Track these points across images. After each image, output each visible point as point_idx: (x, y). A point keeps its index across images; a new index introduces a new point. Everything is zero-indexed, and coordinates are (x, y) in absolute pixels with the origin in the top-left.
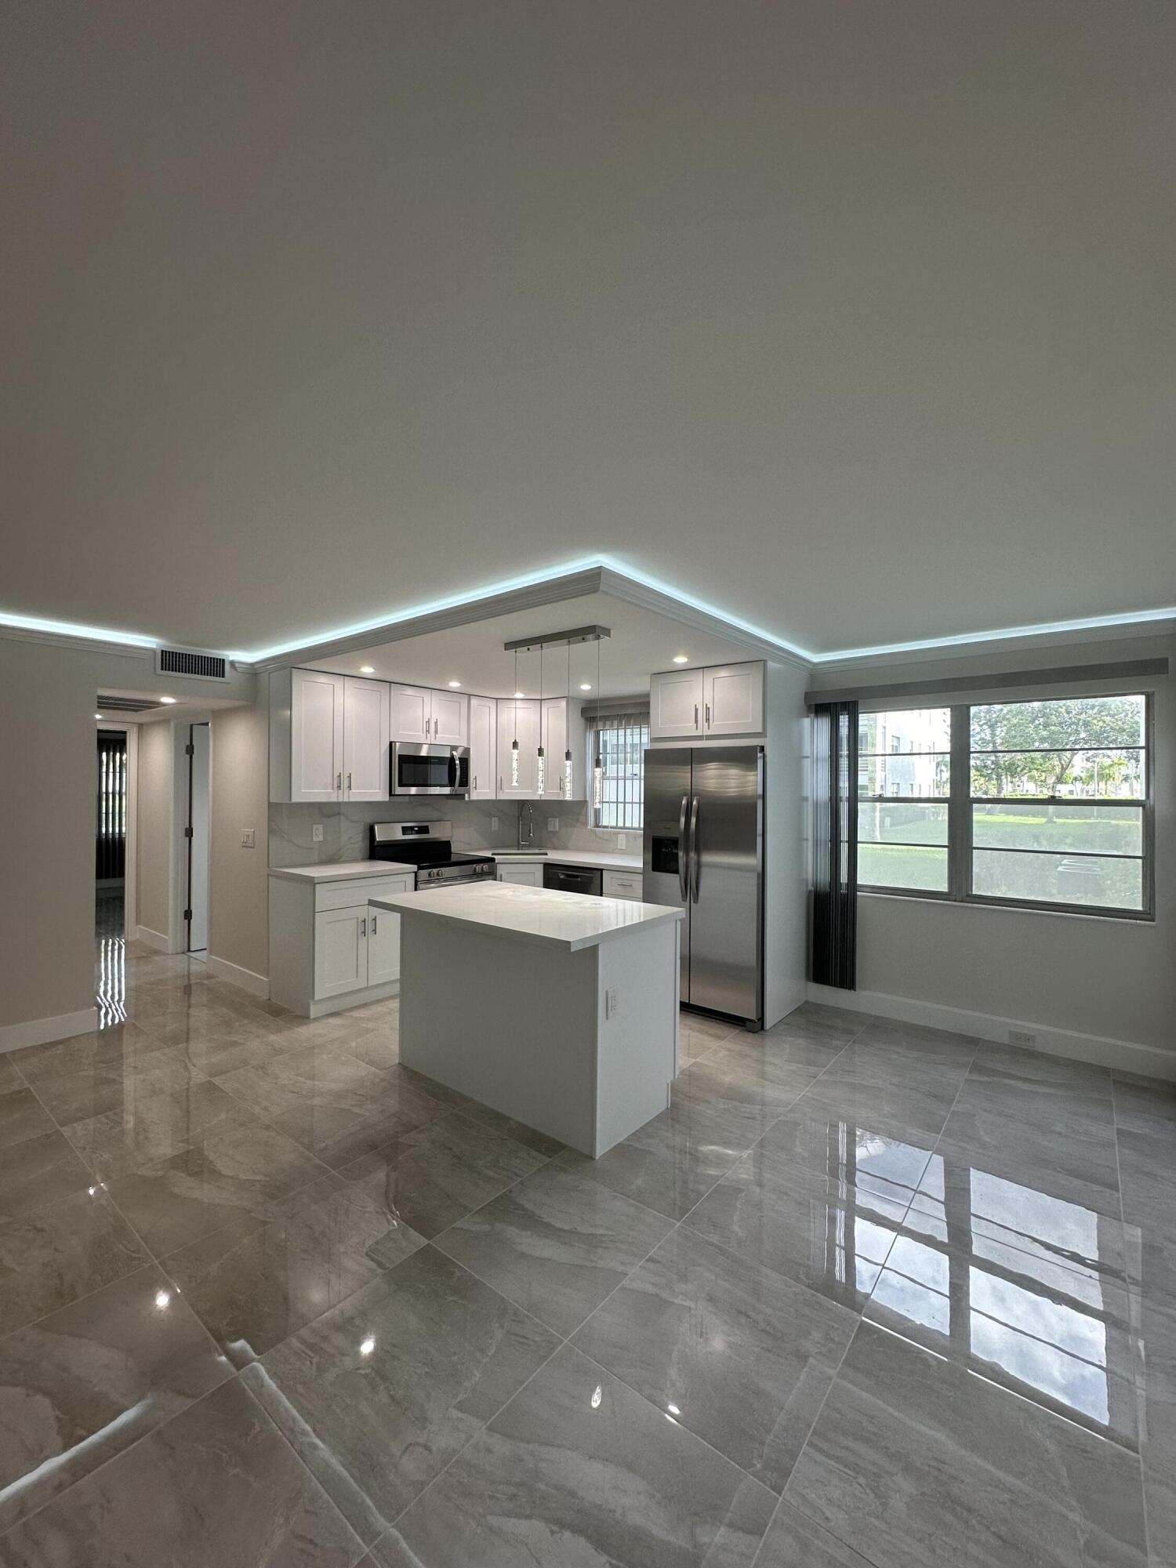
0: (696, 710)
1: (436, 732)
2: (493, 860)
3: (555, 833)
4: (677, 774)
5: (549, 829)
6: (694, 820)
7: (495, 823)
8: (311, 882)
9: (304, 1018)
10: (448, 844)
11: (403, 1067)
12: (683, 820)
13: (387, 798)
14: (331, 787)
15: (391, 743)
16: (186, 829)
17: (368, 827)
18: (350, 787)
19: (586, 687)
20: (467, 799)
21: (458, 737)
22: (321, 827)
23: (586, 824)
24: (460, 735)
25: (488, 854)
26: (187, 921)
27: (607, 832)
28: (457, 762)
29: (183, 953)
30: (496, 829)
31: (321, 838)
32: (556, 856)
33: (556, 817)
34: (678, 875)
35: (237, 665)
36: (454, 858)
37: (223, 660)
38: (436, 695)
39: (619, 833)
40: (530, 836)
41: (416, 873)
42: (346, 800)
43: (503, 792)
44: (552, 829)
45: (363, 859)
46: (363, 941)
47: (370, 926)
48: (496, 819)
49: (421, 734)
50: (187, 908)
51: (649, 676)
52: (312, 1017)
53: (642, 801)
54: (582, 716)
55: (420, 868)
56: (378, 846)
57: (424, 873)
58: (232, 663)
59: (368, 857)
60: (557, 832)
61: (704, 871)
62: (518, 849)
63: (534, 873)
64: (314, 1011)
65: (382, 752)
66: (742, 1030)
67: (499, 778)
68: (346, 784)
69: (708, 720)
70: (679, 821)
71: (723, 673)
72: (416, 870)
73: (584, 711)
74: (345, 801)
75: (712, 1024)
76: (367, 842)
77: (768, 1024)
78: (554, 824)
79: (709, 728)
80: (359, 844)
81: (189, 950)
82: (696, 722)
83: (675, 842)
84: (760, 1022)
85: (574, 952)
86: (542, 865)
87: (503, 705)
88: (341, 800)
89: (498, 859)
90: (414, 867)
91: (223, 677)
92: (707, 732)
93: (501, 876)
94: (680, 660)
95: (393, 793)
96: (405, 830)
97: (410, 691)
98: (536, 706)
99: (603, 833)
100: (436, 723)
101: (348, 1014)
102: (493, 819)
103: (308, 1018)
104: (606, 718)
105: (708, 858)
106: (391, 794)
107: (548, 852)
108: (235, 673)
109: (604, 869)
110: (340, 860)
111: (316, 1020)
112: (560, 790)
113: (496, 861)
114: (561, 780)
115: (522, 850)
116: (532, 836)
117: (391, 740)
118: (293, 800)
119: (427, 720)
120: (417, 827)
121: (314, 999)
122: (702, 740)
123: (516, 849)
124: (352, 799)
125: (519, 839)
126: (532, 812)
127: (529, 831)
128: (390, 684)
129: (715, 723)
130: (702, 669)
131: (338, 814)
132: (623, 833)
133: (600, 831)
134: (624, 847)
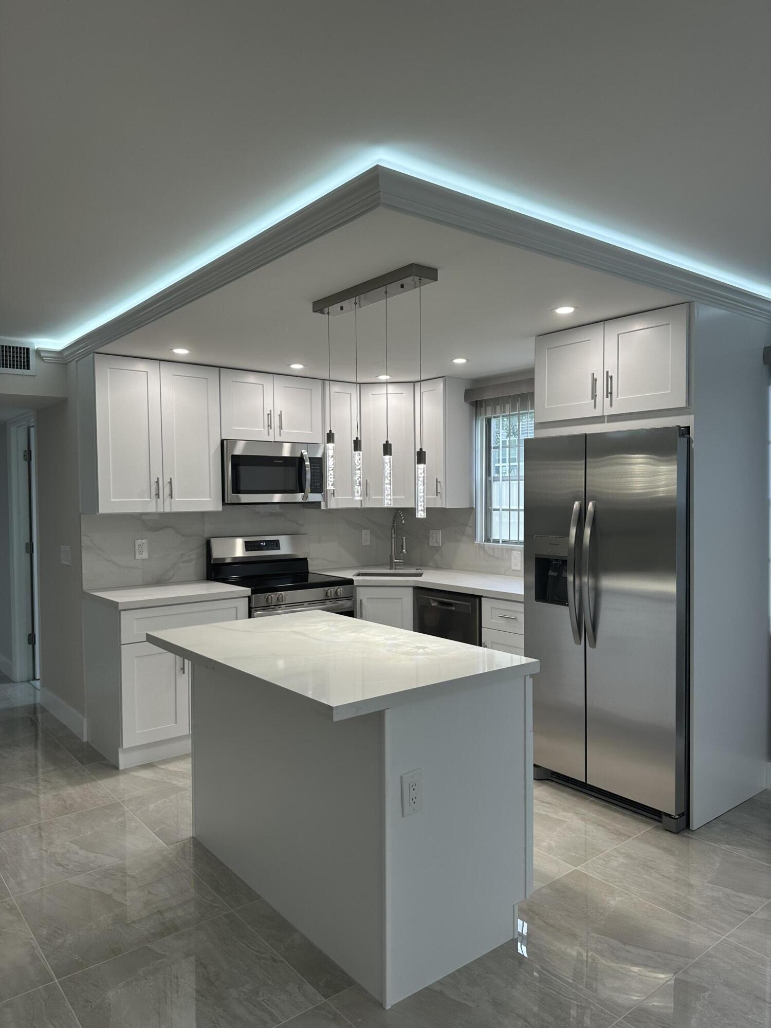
0: (594, 381)
1: (281, 427)
2: (350, 582)
3: (437, 549)
4: (567, 471)
5: (431, 544)
6: (588, 531)
7: (366, 537)
8: (116, 607)
9: (111, 768)
10: (306, 562)
11: (196, 842)
12: (573, 531)
13: (219, 507)
14: (147, 495)
15: (222, 441)
16: (27, 544)
17: (205, 542)
18: (171, 495)
19: (460, 361)
20: (323, 507)
21: (309, 432)
22: (144, 542)
23: (474, 537)
24: (311, 431)
26: (31, 645)
27: (498, 547)
28: (308, 463)
29: (28, 681)
30: (368, 543)
31: (145, 555)
32: (432, 578)
33: (439, 530)
34: (567, 607)
35: (42, 354)
36: (311, 579)
37: (28, 349)
38: (279, 383)
39: (512, 550)
40: (402, 552)
41: (249, 598)
42: (167, 510)
43: (369, 498)
44: (436, 545)
45: (199, 580)
46: (182, 677)
48: (368, 531)
49: (261, 430)
50: (30, 632)
51: (534, 339)
52: (121, 768)
53: (522, 507)
54: (465, 400)
55: (253, 593)
56: (214, 565)
57: (263, 598)
58: (38, 352)
59: (205, 578)
60: (440, 547)
61: (605, 602)
62: (391, 569)
63: (402, 599)
64: (124, 760)
65: (212, 452)
66: (657, 827)
67: (364, 482)
68: (167, 491)
69: (610, 394)
70: (567, 534)
71: (637, 325)
72: (249, 594)
73: (468, 394)
75: (615, 814)
76: (203, 560)
77: (696, 822)
78: (437, 538)
79: (611, 405)
80: (195, 563)
82: (594, 396)
83: (562, 563)
84: (684, 818)
85: (335, 722)
86: (410, 590)
87: (367, 392)
88: (163, 510)
89: (357, 580)
90: (247, 591)
91: (28, 369)
92: (608, 411)
93: (361, 600)
94: (565, 311)
95: (226, 502)
96: (249, 546)
97: (252, 378)
98: (406, 391)
99: (493, 548)
100: (280, 416)
101: (163, 767)
102: (364, 531)
103: (117, 768)
104: (496, 401)
105: (609, 583)
106: (224, 503)
107: (424, 573)
108: (42, 363)
109: (482, 596)
110: (169, 581)
111: (126, 771)
112: (437, 495)
113: (355, 584)
114: (438, 483)
115: (396, 569)
116: (405, 552)
117: (223, 438)
118: (101, 511)
119: (269, 413)
120: (263, 541)
121: (122, 747)
122: (604, 422)
123: (389, 567)
124: (175, 509)
125: (391, 556)
126: (403, 522)
127: (402, 546)
128: (222, 369)
129: (619, 398)
130: (603, 322)
131: (166, 527)
132: (517, 550)
133: (489, 547)
134: (519, 568)
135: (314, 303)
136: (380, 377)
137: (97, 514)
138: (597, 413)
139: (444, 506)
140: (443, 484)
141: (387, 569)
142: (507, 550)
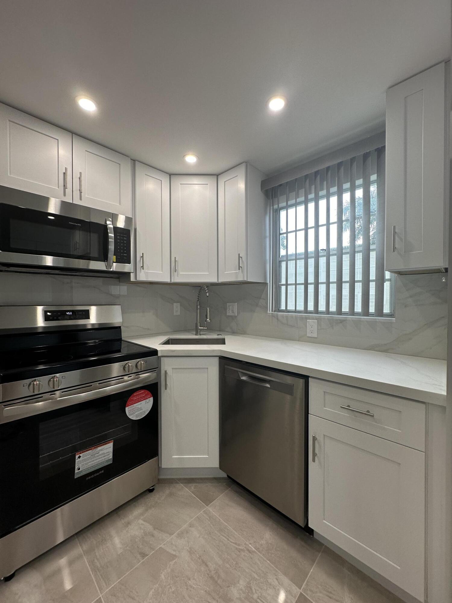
1: (81, 191)
3: (233, 318)
5: (228, 314)
7: (177, 308)
20: (132, 279)
21: (115, 206)
23: (266, 308)
24: (120, 204)
27: (292, 317)
28: (112, 233)
33: (236, 303)
39: (307, 318)
40: (206, 321)
43: (178, 274)
44: (232, 314)
48: (179, 304)
49: (56, 187)
54: (262, 189)
60: (236, 317)
62: (196, 335)
67: (173, 259)
73: (263, 184)
78: (233, 309)
86: (216, 360)
87: (178, 182)
89: (162, 351)
93: (166, 372)
98: (211, 182)
100: (80, 179)
102: (175, 304)
109: (309, 376)
112: (239, 269)
113: (159, 354)
114: (240, 258)
115: (200, 335)
116: (209, 321)
119: (65, 172)
120: (68, 311)
123: (195, 333)
125: (196, 324)
126: (208, 295)
127: (206, 315)
132: (313, 319)
133: (283, 316)
134: (315, 335)
139: (246, 280)
140: (244, 259)
141: (193, 334)
142: (302, 318)
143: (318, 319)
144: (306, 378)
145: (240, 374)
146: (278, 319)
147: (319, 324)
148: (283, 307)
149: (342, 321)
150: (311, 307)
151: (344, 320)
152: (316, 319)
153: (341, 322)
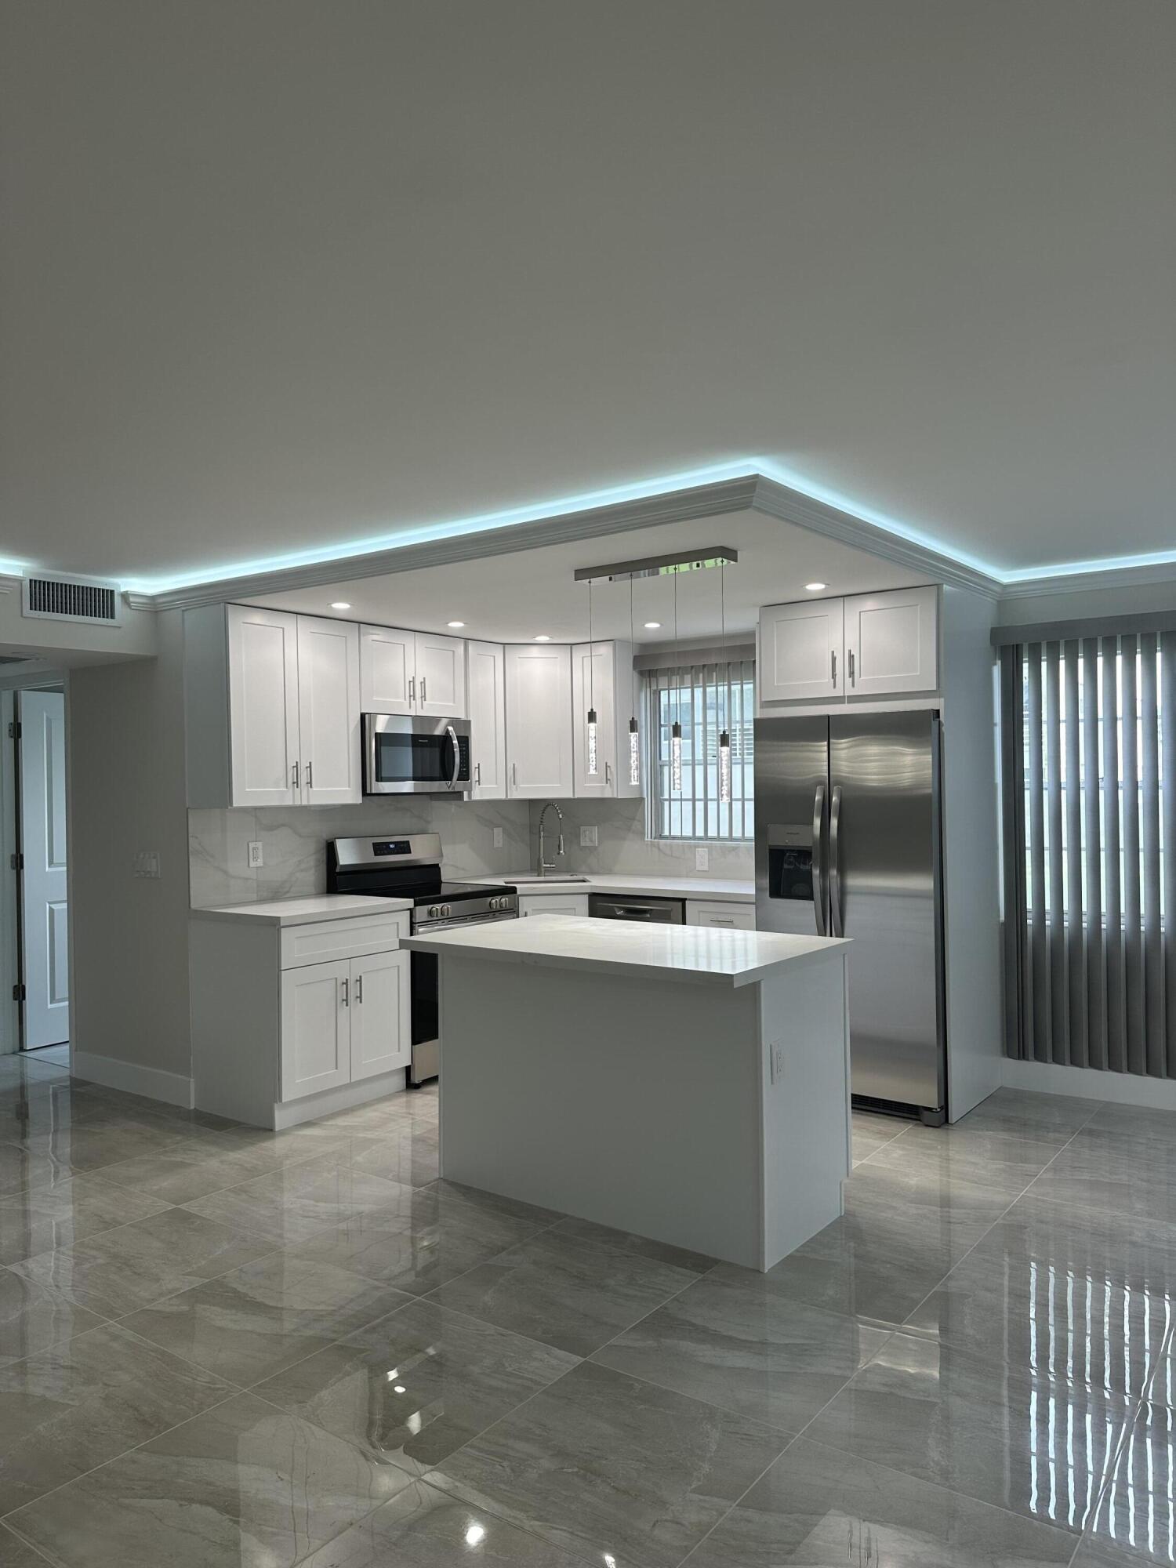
0: (834, 659)
1: (424, 697)
2: (511, 890)
3: (592, 850)
4: (808, 754)
5: (583, 844)
6: (834, 822)
7: (498, 836)
8: (274, 923)
9: (267, 1130)
10: (436, 868)
11: (448, 1180)
12: (817, 822)
13: (358, 799)
14: (283, 783)
15: (363, 716)
16: (12, 856)
17: (324, 845)
18: (310, 783)
19: (652, 626)
20: (466, 799)
21: (452, 704)
22: (260, 845)
23: (642, 834)
24: (454, 702)
25: (500, 882)
26: (15, 1002)
27: (678, 845)
28: (455, 742)
29: (14, 1053)
30: (501, 845)
31: (260, 863)
32: (601, 883)
33: (596, 826)
34: (812, 902)
35: (131, 599)
37: (112, 592)
39: (696, 847)
40: (559, 854)
41: (411, 910)
42: (304, 802)
44: (589, 844)
45: (318, 894)
46: (344, 1011)
47: (354, 991)
48: (501, 830)
49: (403, 700)
50: (16, 983)
51: (758, 609)
52: (277, 1129)
54: (635, 667)
55: (416, 904)
56: (340, 873)
57: (422, 912)
58: (125, 596)
59: (325, 890)
60: (595, 848)
61: (852, 900)
62: (538, 876)
63: (574, 909)
64: (282, 1118)
65: (352, 727)
66: (916, 1125)
67: (510, 766)
68: (305, 779)
69: (852, 674)
70: (812, 823)
71: (870, 604)
72: (412, 906)
73: (638, 661)
74: (303, 804)
75: (872, 1119)
76: (323, 868)
77: (954, 1116)
78: (591, 836)
79: (853, 685)
80: (312, 873)
81: (22, 1049)
82: (834, 676)
83: (804, 854)
84: (944, 1111)
86: (587, 896)
87: (514, 655)
88: (298, 803)
89: (519, 889)
90: (409, 902)
91: (112, 617)
92: (850, 692)
94: (815, 588)
95: (368, 792)
96: (380, 849)
98: (562, 655)
99: (671, 846)
100: (423, 683)
101: (329, 1123)
102: (496, 830)
103: (271, 1130)
104: (670, 672)
105: (856, 881)
106: (365, 793)
107: (587, 877)
108: (129, 610)
109: (686, 899)
110: (288, 895)
111: (283, 1133)
112: (607, 783)
113: (518, 893)
114: (608, 769)
115: (545, 876)
117: (363, 711)
118: (234, 805)
119: (411, 680)
120: (392, 843)
121: (281, 1101)
122: (844, 703)
123: (536, 874)
124: (314, 801)
125: (539, 860)
126: (561, 816)
127: (559, 846)
128: (362, 625)
129: (862, 678)
130: (842, 598)
131: (283, 825)
132: (703, 847)
133: (666, 845)
134: (706, 868)
135: (576, 571)
136: (536, 639)
137: (229, 807)
138: (838, 693)
139: (615, 796)
140: (613, 769)
142: (690, 847)
143: (710, 847)
144: (683, 901)
145: (616, 909)
146: (659, 849)
147: (710, 853)
148: (666, 833)
149: (735, 849)
150: (700, 833)
151: (736, 848)
152: (707, 847)
153: (733, 850)
